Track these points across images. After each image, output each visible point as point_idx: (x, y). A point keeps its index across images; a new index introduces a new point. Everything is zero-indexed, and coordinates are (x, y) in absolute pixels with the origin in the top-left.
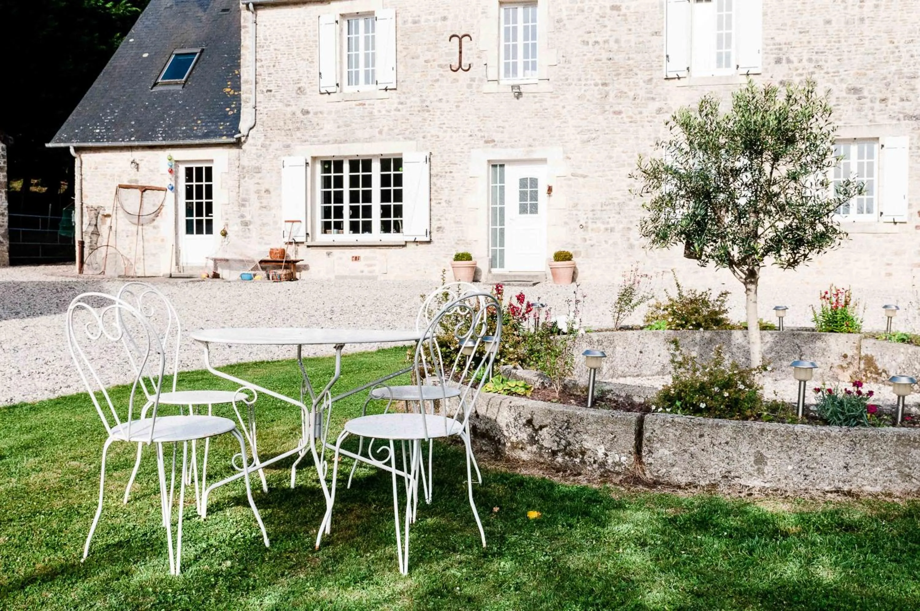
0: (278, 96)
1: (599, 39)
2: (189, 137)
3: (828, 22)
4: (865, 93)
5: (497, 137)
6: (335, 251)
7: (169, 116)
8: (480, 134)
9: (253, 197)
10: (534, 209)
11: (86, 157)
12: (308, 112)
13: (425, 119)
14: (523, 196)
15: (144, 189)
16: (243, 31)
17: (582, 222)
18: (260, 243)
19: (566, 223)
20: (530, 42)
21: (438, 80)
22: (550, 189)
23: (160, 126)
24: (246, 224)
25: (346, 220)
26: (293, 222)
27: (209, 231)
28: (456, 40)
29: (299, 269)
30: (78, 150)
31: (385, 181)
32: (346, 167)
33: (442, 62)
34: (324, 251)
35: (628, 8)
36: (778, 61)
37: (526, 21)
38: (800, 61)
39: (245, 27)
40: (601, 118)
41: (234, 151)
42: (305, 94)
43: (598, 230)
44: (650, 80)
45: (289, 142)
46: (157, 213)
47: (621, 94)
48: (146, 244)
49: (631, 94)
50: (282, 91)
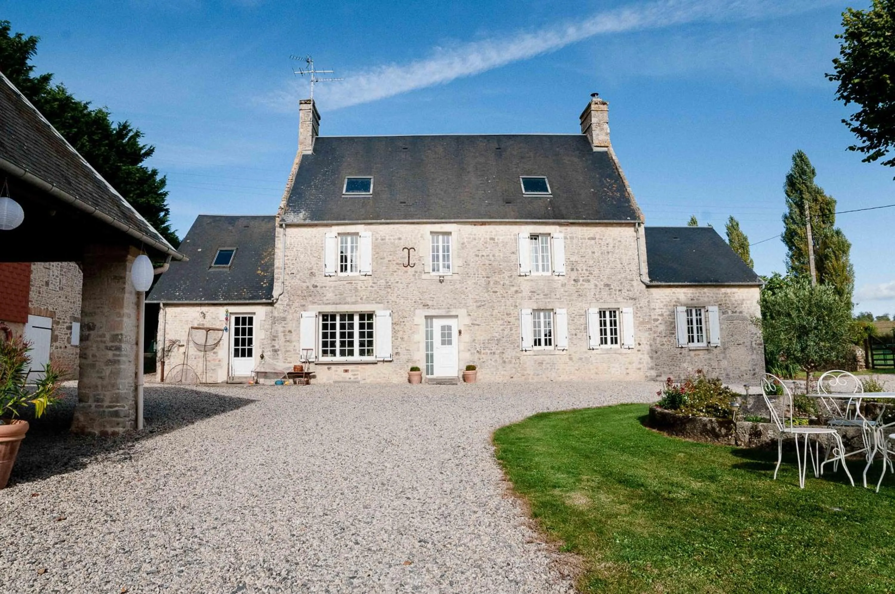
0: (298, 276)
1: (484, 254)
2: (240, 299)
3: (594, 253)
4: (612, 287)
5: (430, 303)
6: (333, 367)
7: (224, 286)
8: (420, 301)
9: (281, 335)
10: (450, 343)
11: (170, 311)
12: (316, 286)
13: (388, 292)
14: (443, 335)
15: (208, 330)
16: (276, 239)
17: (478, 349)
18: (284, 362)
19: (469, 350)
20: (446, 254)
21: (395, 272)
22: (460, 332)
23: (220, 292)
24: (276, 351)
25: (338, 348)
26: (307, 350)
27: (250, 354)
28: (406, 250)
29: (311, 377)
30: (165, 305)
31: (362, 326)
32: (338, 318)
33: (398, 261)
34: (326, 367)
35: (498, 239)
36: (572, 270)
37: (443, 242)
38: (582, 270)
39: (278, 237)
40: (486, 295)
41: (269, 308)
42: (315, 276)
43: (487, 353)
44: (511, 276)
45: (304, 303)
46: (217, 345)
47: (496, 283)
48: (208, 363)
49: (502, 283)
50: (301, 274)
